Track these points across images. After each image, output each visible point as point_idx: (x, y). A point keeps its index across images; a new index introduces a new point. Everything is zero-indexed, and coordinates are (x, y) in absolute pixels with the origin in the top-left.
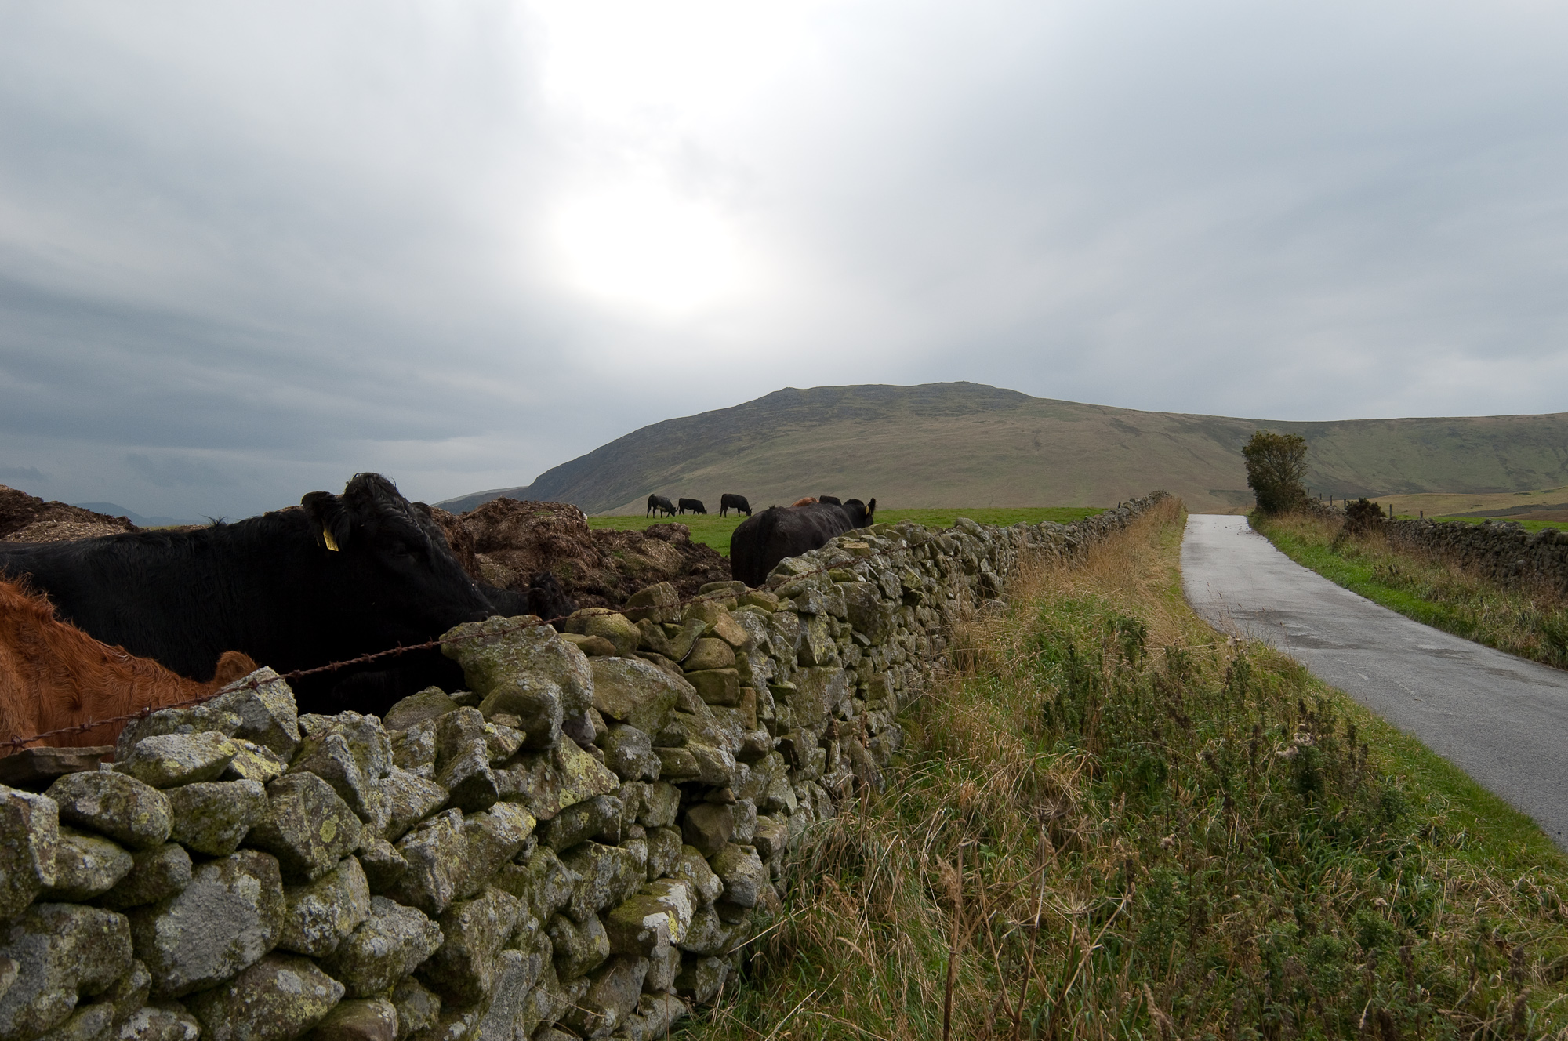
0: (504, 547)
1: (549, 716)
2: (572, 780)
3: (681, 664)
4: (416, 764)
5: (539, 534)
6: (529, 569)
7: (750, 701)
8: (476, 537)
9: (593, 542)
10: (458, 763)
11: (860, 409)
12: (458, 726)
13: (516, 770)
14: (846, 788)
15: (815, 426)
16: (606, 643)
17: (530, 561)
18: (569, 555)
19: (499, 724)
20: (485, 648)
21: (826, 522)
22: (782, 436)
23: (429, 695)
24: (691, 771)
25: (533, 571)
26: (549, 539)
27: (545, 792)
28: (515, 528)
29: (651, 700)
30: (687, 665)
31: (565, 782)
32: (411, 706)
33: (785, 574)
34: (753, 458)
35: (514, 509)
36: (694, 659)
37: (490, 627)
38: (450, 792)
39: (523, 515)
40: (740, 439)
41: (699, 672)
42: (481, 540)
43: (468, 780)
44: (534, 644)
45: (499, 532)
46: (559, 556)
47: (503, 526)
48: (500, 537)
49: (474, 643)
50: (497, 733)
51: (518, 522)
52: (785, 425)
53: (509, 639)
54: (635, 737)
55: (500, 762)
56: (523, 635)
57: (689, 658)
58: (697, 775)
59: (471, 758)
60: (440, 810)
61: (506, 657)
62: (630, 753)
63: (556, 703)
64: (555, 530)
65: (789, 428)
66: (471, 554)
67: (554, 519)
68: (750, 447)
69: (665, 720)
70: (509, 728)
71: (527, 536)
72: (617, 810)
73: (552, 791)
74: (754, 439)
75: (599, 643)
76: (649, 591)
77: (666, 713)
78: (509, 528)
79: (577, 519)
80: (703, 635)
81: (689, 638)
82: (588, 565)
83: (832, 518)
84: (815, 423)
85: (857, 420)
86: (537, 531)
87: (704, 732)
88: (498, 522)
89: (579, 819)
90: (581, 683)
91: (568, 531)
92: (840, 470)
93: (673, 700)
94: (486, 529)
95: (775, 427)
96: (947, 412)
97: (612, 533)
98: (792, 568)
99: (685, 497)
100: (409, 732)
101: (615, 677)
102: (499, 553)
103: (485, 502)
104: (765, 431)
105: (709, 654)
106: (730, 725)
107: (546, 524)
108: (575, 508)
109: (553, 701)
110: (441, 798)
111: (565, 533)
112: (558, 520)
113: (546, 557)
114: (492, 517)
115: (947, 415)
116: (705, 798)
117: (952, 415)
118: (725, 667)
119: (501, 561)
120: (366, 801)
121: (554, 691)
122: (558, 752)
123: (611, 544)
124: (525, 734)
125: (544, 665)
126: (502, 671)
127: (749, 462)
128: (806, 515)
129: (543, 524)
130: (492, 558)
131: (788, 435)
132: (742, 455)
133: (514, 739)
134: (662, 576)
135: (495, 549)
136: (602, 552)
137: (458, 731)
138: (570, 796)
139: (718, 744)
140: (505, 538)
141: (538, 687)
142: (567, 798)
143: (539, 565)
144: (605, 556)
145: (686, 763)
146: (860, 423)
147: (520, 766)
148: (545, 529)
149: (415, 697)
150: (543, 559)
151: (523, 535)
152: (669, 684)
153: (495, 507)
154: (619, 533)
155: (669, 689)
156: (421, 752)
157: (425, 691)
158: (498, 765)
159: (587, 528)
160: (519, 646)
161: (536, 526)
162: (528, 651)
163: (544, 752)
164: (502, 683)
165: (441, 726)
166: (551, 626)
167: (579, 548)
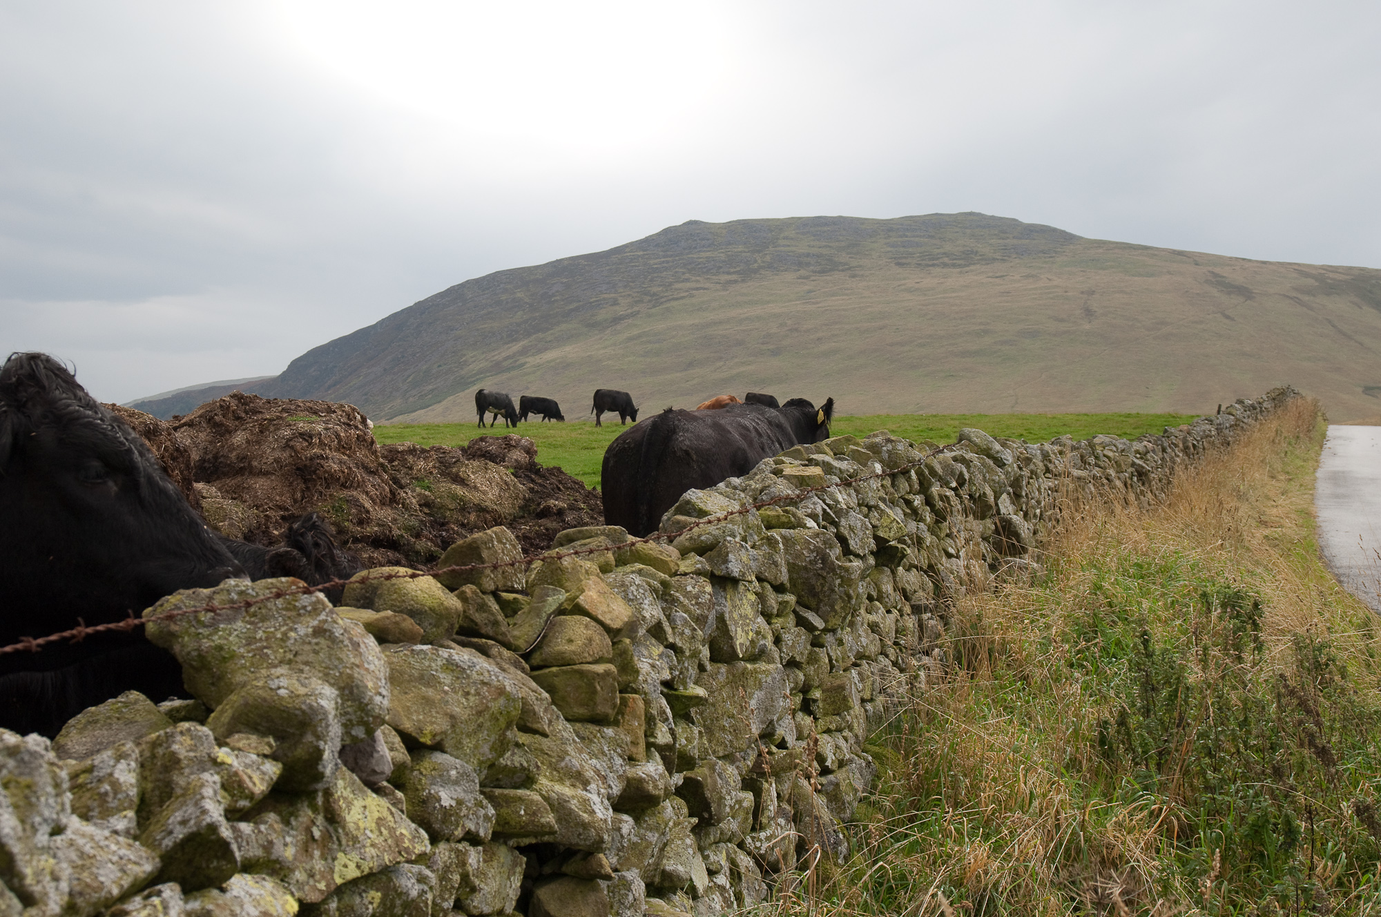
0: (241, 471)
1: (319, 738)
2: (355, 840)
3: (526, 656)
4: (106, 813)
5: (296, 452)
6: (281, 508)
7: (635, 716)
8: (195, 456)
9: (382, 465)
10: (174, 811)
11: (808, 255)
12: (173, 753)
13: (266, 823)
14: (785, 856)
15: (736, 282)
16: (409, 623)
17: (281, 495)
18: (344, 486)
19: (239, 749)
20: (217, 630)
21: (754, 434)
22: (682, 298)
23: (126, 705)
24: (543, 825)
25: (287, 510)
26: (311, 459)
27: (312, 857)
28: (258, 442)
29: (479, 713)
30: (537, 659)
31: (344, 842)
32: (96, 722)
33: (689, 515)
34: (635, 332)
35: (255, 412)
36: (546, 650)
37: (224, 597)
38: (162, 857)
39: (271, 420)
40: (615, 303)
41: (554, 669)
42: (203, 460)
43: (191, 839)
44: (294, 622)
45: (232, 448)
46: (328, 487)
47: (239, 438)
48: (233, 455)
49: (199, 621)
50: (235, 763)
51: (261, 432)
52: (687, 280)
53: (254, 615)
54: (453, 773)
55: (240, 810)
56: (278, 609)
57: (539, 647)
58: (553, 833)
59: (196, 804)
60: (146, 886)
61: (249, 644)
62: (446, 798)
63: (331, 717)
64: (322, 444)
65: (693, 285)
66: (187, 483)
67: (320, 428)
68: (633, 315)
69: (502, 746)
70: (254, 757)
71: (277, 454)
72: (426, 888)
73: (323, 857)
74: (637, 302)
75: (397, 623)
76: (474, 541)
77: (504, 734)
78: (248, 442)
79: (356, 428)
80: (561, 611)
81: (539, 616)
82: (373, 501)
83: (763, 427)
84: (734, 277)
85: (802, 272)
86: (292, 447)
87: (563, 764)
88: (229, 432)
89: (366, 901)
90: (370, 685)
91: (343, 447)
92: (776, 353)
93: (514, 713)
94: (211, 442)
95: (671, 284)
96: (946, 260)
97: (412, 451)
98: (702, 506)
99: (531, 394)
100: (96, 762)
101: (422, 677)
102: (231, 482)
103: (210, 400)
104: (655, 289)
105: (570, 641)
106: (603, 753)
107: (307, 436)
108: (354, 410)
109: (325, 713)
110: (148, 867)
111: (338, 450)
112: (326, 429)
113: (308, 488)
114: (221, 425)
115: (945, 265)
116: (564, 869)
117: (954, 266)
118: (596, 662)
119: (236, 494)
120: (28, 871)
121: (327, 698)
122: (332, 795)
123: (411, 468)
124: (280, 765)
125: (311, 657)
126: (244, 667)
127: (630, 339)
128: (722, 422)
129: (302, 435)
130: (220, 489)
131: (692, 296)
132: (618, 327)
133: (264, 773)
134: (491, 518)
135: (226, 475)
136: (396, 481)
137: (173, 762)
138: (352, 866)
139: (585, 783)
140: (242, 458)
141: (302, 691)
142: (347, 867)
143: (295, 501)
144: (402, 487)
145: (534, 814)
146: (806, 278)
147: (272, 817)
148: (305, 444)
149: (101, 707)
150: (303, 491)
151: (270, 452)
152: (508, 688)
153: (225, 408)
154: (423, 451)
155: (509, 697)
156: (116, 793)
157: (120, 699)
158: (238, 815)
159: (373, 442)
160: (270, 626)
161: (290, 440)
162: (285, 634)
163: (311, 795)
164: (244, 685)
165: (147, 754)
166: (321, 595)
167: (359, 474)
